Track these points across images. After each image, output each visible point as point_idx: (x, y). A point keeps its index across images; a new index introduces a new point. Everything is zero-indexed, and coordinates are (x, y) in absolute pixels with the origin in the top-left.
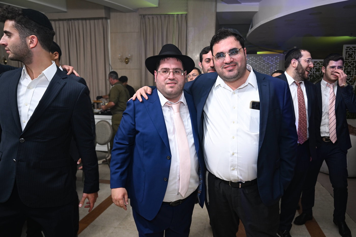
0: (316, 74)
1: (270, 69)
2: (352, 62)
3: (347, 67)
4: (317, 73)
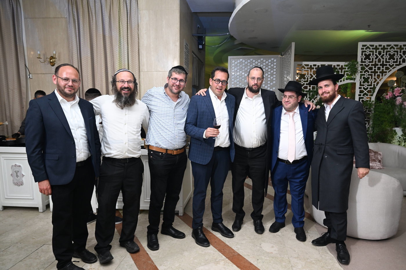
2: (370, 66)
3: (363, 72)
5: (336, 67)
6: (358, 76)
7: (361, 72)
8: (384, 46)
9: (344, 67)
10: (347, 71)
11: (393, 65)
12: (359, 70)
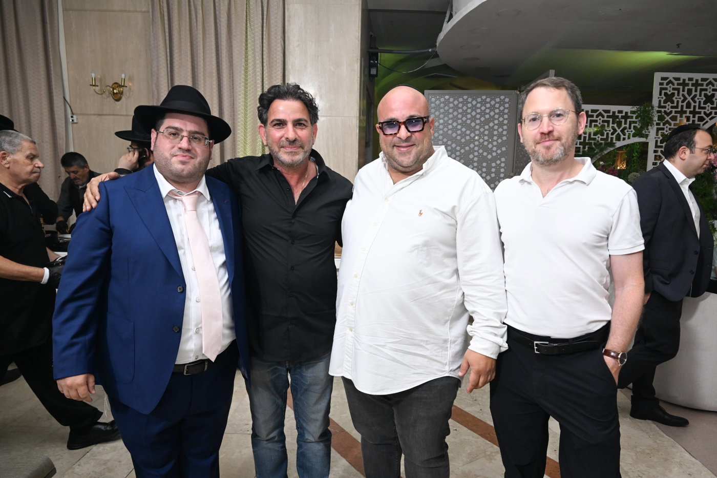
0: (595, 139)
1: (487, 127)
2: (673, 114)
3: (662, 124)
4: (599, 137)
5: (617, 114)
6: (652, 131)
7: (658, 124)
8: (697, 80)
9: (629, 114)
10: (635, 122)
11: (711, 113)
12: (655, 121)
